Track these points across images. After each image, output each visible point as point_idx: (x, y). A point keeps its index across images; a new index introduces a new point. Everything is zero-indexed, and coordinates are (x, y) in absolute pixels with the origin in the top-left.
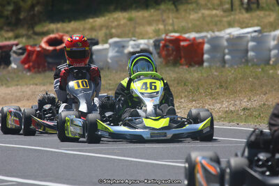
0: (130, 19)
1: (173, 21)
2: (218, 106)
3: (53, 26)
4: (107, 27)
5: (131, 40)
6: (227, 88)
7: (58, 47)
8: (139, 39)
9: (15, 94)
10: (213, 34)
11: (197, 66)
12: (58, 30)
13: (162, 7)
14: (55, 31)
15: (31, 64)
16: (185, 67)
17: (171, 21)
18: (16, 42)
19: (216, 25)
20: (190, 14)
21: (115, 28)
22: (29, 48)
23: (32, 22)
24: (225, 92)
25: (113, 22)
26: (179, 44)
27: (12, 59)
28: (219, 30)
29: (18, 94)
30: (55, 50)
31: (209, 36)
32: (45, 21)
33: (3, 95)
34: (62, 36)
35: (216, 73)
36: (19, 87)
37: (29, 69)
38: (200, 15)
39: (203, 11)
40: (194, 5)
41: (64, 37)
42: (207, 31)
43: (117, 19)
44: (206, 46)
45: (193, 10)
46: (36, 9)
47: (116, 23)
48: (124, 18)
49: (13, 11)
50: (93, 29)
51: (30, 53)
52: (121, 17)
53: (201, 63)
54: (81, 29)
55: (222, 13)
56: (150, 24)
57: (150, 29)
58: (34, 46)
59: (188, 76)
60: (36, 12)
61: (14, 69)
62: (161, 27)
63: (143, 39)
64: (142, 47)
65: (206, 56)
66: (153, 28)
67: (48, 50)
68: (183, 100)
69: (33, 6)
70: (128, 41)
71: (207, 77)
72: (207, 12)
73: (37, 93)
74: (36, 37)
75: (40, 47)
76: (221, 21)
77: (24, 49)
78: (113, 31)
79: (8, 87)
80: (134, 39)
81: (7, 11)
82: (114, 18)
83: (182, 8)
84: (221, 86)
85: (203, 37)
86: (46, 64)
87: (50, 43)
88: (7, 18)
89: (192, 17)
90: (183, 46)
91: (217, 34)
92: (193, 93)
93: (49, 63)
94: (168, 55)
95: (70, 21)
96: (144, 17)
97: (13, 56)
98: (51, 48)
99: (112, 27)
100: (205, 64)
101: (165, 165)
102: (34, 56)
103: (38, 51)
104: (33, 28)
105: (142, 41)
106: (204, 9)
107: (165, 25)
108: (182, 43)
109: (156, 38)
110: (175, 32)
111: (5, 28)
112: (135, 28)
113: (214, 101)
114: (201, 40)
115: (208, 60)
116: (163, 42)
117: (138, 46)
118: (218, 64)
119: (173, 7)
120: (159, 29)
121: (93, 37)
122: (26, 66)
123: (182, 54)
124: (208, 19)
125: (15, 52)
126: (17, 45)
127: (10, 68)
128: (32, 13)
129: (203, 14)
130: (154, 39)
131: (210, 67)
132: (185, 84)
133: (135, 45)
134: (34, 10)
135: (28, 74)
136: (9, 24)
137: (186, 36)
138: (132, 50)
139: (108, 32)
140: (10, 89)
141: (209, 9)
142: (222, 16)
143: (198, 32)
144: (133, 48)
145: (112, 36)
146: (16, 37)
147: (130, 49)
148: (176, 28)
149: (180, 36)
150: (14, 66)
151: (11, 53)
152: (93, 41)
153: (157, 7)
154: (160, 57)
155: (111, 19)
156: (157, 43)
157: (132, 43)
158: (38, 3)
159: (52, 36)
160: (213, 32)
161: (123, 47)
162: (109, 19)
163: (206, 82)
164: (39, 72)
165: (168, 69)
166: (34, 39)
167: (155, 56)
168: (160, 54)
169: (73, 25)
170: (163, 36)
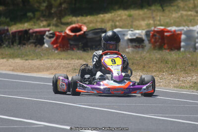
0: (130, 16)
1: (160, 18)
2: (189, 78)
3: (74, 19)
4: (113, 21)
5: (130, 30)
6: (196, 66)
7: (78, 34)
8: (135, 29)
9: (46, 65)
10: (188, 28)
11: (176, 50)
12: (78, 22)
13: (153, 8)
14: (76, 22)
15: (58, 45)
16: (167, 51)
17: (158, 18)
18: (48, 29)
19: (191, 22)
20: (172, 14)
21: (118, 21)
22: (57, 33)
23: (61, 15)
24: (195, 69)
25: (117, 17)
26: (164, 34)
27: (45, 41)
28: (193, 26)
29: (48, 65)
30: (76, 35)
31: (185, 29)
32: (69, 15)
33: (38, 65)
34: (81, 26)
35: (189, 56)
36: (49, 60)
37: (57, 48)
38: (179, 14)
39: (182, 12)
40: (176, 8)
41: (82, 27)
42: (184, 26)
43: (120, 15)
44: (183, 37)
45: (175, 11)
46: (63, 6)
47: (119, 18)
48: (125, 15)
49: (47, 7)
50: (103, 21)
51: (58, 37)
52: (123, 14)
53: (179, 48)
54: (95, 21)
55: (195, 14)
56: (143, 19)
57: (143, 23)
58: (61, 32)
59: (169, 57)
60: (63, 8)
61: (46, 48)
62: (151, 22)
63: (138, 30)
64: (137, 36)
65: (182, 44)
66: (146, 22)
67: (71, 35)
68: (164, 74)
69: (61, 4)
70: (128, 31)
71: (183, 58)
72: (184, 13)
73: (61, 65)
74: (62, 26)
75: (65, 33)
76: (194, 19)
77: (54, 34)
78: (117, 23)
79: (41, 60)
80: (131, 29)
81: (43, 6)
82: (118, 15)
83: (167, 9)
84: (192, 65)
85: (181, 30)
86: (69, 45)
87: (73, 30)
88: (42, 11)
89: (174, 15)
90: (167, 36)
91: (191, 28)
92: (172, 69)
93: (71, 45)
94: (155, 42)
95: (87, 16)
96: (139, 15)
97: (46, 39)
98: (72, 34)
99: (116, 21)
100: (182, 49)
101: (150, 118)
102: (60, 39)
103: (63, 36)
104: (60, 19)
105: (137, 31)
106: (183, 10)
107: (154, 21)
108: (166, 34)
109: (148, 29)
110: (162, 25)
111: (42, 19)
112: (132, 22)
113: (186, 75)
114: (179, 32)
115: (184, 47)
116: (152, 32)
117: (134, 35)
118: (191, 50)
119: (160, 8)
120: (150, 24)
121: (103, 27)
122: (55, 46)
123: (166, 42)
124: (185, 18)
125: (47, 36)
126: (49, 31)
127: (43, 47)
128: (60, 9)
129: (181, 14)
130: (146, 30)
131: (185, 52)
132: (166, 63)
133: (132, 34)
134: (61, 7)
135: (56, 52)
136: (44, 16)
137: (169, 29)
138: (130, 38)
139: (113, 24)
140: (43, 61)
141: (186, 11)
142: (195, 16)
143: (177, 26)
144: (131, 36)
145: (116, 27)
146: (49, 25)
147: (128, 37)
148: (162, 23)
149: (165, 29)
150: (46, 45)
151: (45, 37)
152: (103, 30)
153: (149, 8)
154: (150, 43)
155: (116, 15)
156: (148, 33)
157: (130, 32)
158: (64, 2)
159: (74, 25)
160: (188, 27)
161: (124, 35)
162: (115, 15)
163: (182, 62)
164: (64, 51)
165: (155, 51)
166: (61, 27)
167: (146, 42)
168: (150, 41)
169: (89, 18)
170: (153, 28)
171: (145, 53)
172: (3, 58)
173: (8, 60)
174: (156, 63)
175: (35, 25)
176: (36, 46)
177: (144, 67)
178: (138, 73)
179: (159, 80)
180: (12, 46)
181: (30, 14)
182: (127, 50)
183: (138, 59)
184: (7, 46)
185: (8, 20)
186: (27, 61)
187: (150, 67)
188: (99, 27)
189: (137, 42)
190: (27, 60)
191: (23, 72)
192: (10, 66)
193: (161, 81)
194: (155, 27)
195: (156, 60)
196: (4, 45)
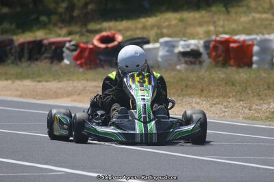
0: (182, 20)
1: (223, 22)
2: (265, 106)
3: (105, 25)
4: (159, 27)
5: (182, 40)
7: (110, 45)
8: (189, 39)
9: (66, 89)
10: (262, 37)
11: (246, 68)
12: (110, 29)
13: (214, 9)
14: (107, 29)
15: (83, 61)
17: (221, 23)
18: (68, 38)
19: (266, 28)
20: (240, 17)
21: (166, 28)
22: (82, 45)
23: (85, 19)
24: (273, 94)
25: (164, 22)
26: (229, 46)
27: (64, 55)
28: (269, 33)
29: (70, 89)
30: (107, 48)
31: (258, 38)
34: (114, 35)
35: (264, 75)
36: (70, 82)
37: (81, 65)
38: (250, 18)
39: (254, 14)
40: (245, 8)
41: (117, 35)
42: (257, 34)
43: (167, 20)
44: (256, 49)
45: (244, 13)
46: (90, 7)
47: (167, 23)
48: (175, 19)
49: (67, 9)
50: (144, 28)
51: (83, 50)
52: (171, 18)
54: (134, 28)
55: (272, 17)
56: (200, 25)
57: (201, 30)
58: (87, 43)
59: (237, 77)
60: (89, 10)
61: (67, 65)
62: (212, 28)
63: (193, 39)
64: (192, 47)
65: (255, 58)
66: (204, 29)
67: (100, 48)
69: (86, 5)
70: (178, 41)
71: (256, 78)
72: (257, 16)
73: (87, 88)
74: (88, 34)
75: (93, 44)
76: (271, 25)
77: (77, 46)
78: (165, 31)
79: (60, 81)
80: (184, 39)
81: (62, 8)
82: (165, 19)
83: (233, 10)
84: (269, 87)
85: (252, 40)
86: (98, 61)
87: (103, 40)
88: (61, 15)
89: (243, 19)
90: (233, 48)
91: (267, 36)
92: (241, 93)
93: (101, 60)
94: (217, 56)
95: (122, 20)
96: (195, 19)
97: (66, 53)
98: (103, 46)
99: (163, 27)
100: (254, 66)
102: (86, 54)
103: (91, 48)
104: (86, 25)
105: (192, 42)
107: (215, 27)
108: (232, 45)
109: (207, 39)
110: (226, 33)
111: (60, 25)
112: (185, 28)
113: (261, 101)
114: (250, 43)
115: (257, 62)
116: (213, 43)
117: (188, 46)
118: (267, 66)
119: (224, 9)
120: (210, 31)
121: (145, 36)
122: (78, 62)
123: (232, 56)
124: (258, 22)
125: (68, 49)
126: (70, 41)
127: (62, 64)
128: (85, 11)
129: (253, 17)
130: (204, 40)
131: (258, 69)
132: (233, 84)
133: (185, 45)
134: (87, 8)
135: (81, 70)
136: (63, 21)
137: (236, 37)
138: (182, 50)
139: (159, 31)
140: (62, 83)
141: (260, 12)
142: (272, 20)
143: (248, 34)
144: (183, 48)
145: (163, 36)
146: (70, 34)
147: (180, 49)
148: (226, 29)
149: (230, 38)
150: (66, 62)
151: (64, 49)
152: (145, 40)
153: (209, 9)
154: (209, 58)
155: (163, 20)
156: (208, 44)
157: (182, 43)
158: (91, 1)
159: (104, 34)
160: (263, 35)
161: (174, 46)
162: (161, 19)
163: (254, 83)
164: (91, 68)
165: (217, 69)
166: (87, 36)
167: (205, 56)
168: (209, 55)
169: (125, 24)
170: (214, 37)
171: (203, 70)
172: (7, 79)
173: (13, 82)
174: (218, 85)
175: (50, 34)
176: (52, 63)
177: (202, 91)
178: (194, 100)
179: (223, 109)
180: (19, 63)
181: (43, 18)
182: (178, 67)
183: (194, 79)
184: (13, 63)
185: (13, 26)
186: (40, 84)
187: (210, 91)
188: (140, 36)
189: (192, 56)
190: (39, 81)
191: (35, 98)
192: (17, 90)
193: (226, 110)
194: (217, 36)
195: (220, 81)
196: (9, 61)
